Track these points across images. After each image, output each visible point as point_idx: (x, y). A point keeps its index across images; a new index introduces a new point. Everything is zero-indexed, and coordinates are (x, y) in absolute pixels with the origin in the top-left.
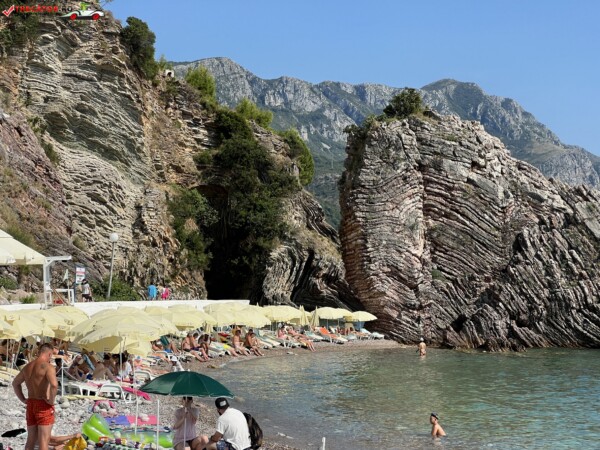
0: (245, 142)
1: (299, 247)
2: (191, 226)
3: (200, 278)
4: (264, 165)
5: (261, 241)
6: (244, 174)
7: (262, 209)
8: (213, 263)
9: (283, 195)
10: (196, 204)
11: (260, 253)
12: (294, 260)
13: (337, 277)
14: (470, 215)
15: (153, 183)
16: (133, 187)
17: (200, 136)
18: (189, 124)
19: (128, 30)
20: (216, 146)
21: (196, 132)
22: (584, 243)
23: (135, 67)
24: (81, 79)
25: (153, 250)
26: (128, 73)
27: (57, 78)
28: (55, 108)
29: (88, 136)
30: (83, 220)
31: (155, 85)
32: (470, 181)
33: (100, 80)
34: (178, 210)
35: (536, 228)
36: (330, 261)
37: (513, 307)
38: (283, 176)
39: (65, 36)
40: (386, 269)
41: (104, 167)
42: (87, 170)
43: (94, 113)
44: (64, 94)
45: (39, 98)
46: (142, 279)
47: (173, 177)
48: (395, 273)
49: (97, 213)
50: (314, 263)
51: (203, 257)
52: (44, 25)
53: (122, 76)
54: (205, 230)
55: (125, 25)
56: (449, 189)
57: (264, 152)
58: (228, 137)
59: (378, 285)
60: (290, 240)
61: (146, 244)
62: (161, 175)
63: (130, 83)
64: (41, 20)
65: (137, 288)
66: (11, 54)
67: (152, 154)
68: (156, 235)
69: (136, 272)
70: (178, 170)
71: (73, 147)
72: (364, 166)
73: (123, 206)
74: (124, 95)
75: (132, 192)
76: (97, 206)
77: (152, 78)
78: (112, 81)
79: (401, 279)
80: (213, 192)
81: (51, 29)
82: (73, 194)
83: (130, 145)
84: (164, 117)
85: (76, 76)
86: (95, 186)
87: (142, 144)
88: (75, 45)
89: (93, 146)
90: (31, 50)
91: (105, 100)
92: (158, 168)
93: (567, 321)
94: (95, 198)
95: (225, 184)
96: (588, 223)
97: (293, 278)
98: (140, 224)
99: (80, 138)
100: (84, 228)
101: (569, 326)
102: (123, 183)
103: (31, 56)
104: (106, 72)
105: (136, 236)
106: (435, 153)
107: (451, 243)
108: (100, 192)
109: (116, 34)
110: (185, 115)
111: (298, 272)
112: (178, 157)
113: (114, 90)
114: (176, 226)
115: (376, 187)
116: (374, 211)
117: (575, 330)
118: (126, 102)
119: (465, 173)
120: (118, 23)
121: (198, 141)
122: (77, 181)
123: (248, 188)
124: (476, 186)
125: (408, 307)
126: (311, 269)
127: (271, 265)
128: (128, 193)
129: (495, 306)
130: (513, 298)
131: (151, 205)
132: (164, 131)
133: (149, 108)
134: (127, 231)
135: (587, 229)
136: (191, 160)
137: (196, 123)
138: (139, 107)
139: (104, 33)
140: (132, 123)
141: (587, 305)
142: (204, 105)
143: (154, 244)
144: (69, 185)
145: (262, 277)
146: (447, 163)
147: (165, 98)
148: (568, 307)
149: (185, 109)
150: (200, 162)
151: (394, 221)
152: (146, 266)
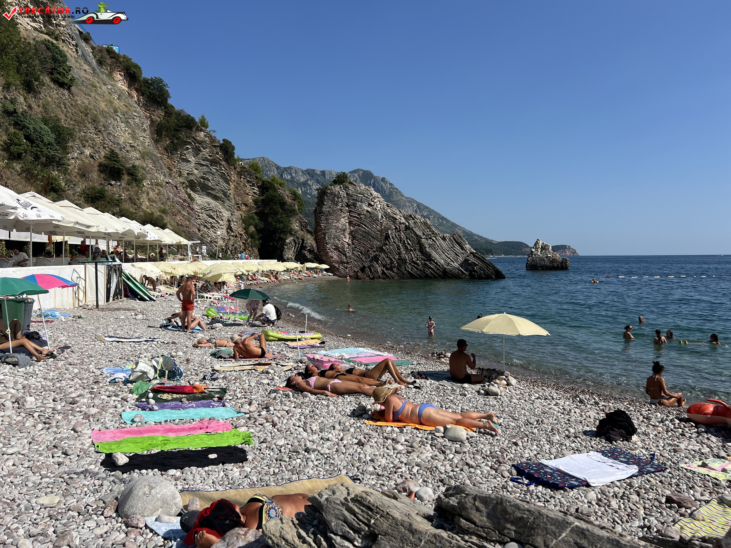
0: (275, 194)
1: (298, 238)
2: (252, 229)
3: (256, 251)
4: (283, 204)
5: (282, 236)
6: (274, 207)
7: (282, 222)
8: (261, 244)
9: (291, 216)
10: (254, 219)
11: (282, 241)
12: (296, 243)
13: (313, 251)
14: (368, 225)
15: (235, 210)
16: (226, 212)
17: (255, 191)
18: (250, 186)
19: (223, 144)
20: (262, 195)
21: (253, 189)
22: (412, 237)
23: (226, 160)
24: (203, 165)
25: (235, 239)
26: (223, 163)
27: (193, 165)
28: (192, 178)
29: (206, 190)
30: (205, 226)
31: (235, 168)
32: (368, 211)
33: (211, 166)
34: (247, 222)
35: (394, 231)
36: (311, 244)
37: (384, 263)
38: (291, 208)
39: (196, 146)
40: (333, 247)
41: (213, 203)
42: (206, 204)
43: (209, 180)
44: (196, 172)
45: (185, 173)
46: (231, 251)
47: (244, 208)
48: (337, 248)
49: (211, 223)
50: (304, 244)
51: (257, 242)
52: (186, 142)
53: (221, 164)
54: (258, 231)
55: (222, 142)
56: (359, 214)
57: (283, 198)
58: (268, 191)
59: (330, 254)
60: (294, 235)
61: (233, 236)
62: (239, 207)
63: (224, 167)
64: (185, 140)
65: (229, 255)
66: (172, 154)
67: (234, 198)
68: (237, 233)
69: (228, 248)
70: (246, 205)
71: (201, 195)
72: (324, 205)
73: (222, 220)
74: (222, 173)
75: (226, 214)
76: (211, 220)
77: (234, 165)
78: (216, 166)
79: (339, 251)
80: (261, 215)
81: (190, 143)
82: (200, 215)
83: (225, 194)
84: (239, 182)
85: (201, 164)
86: (210, 211)
87: (230, 194)
88: (200, 151)
89: (209, 195)
90: (181, 152)
91: (213, 174)
92: (237, 204)
93: (405, 268)
94: (211, 217)
95: (266, 211)
96: (414, 229)
97: (295, 251)
98: (229, 228)
99: (203, 191)
100: (205, 229)
101: (406, 270)
102: (222, 210)
103: (181, 155)
104: (214, 162)
105: (228, 233)
106: (354, 200)
107: (360, 237)
108: (212, 214)
109: (218, 146)
110: (248, 182)
111: (297, 248)
112: (246, 200)
113: (217, 170)
114: (245, 229)
115: (330, 213)
116: (328, 223)
117: (408, 271)
118: (223, 176)
119: (366, 208)
120: (219, 141)
121: (255, 193)
122: (202, 209)
123: (276, 213)
124: (370, 213)
125: (342, 263)
126: (303, 247)
127: (286, 245)
128: (224, 215)
129: (377, 262)
130: (384, 259)
131: (234, 220)
132: (239, 188)
133: (233, 178)
134: (224, 231)
135: (414, 231)
136: (251, 201)
137: (253, 185)
138: (228, 178)
139: (213, 145)
140: (225, 185)
141: (413, 262)
142: (257, 177)
143: (236, 236)
144: (199, 211)
145: (282, 250)
146: (359, 204)
147: (240, 174)
148: (406, 262)
149: (248, 179)
150: (255, 202)
151: (337, 228)
152: (233, 246)
